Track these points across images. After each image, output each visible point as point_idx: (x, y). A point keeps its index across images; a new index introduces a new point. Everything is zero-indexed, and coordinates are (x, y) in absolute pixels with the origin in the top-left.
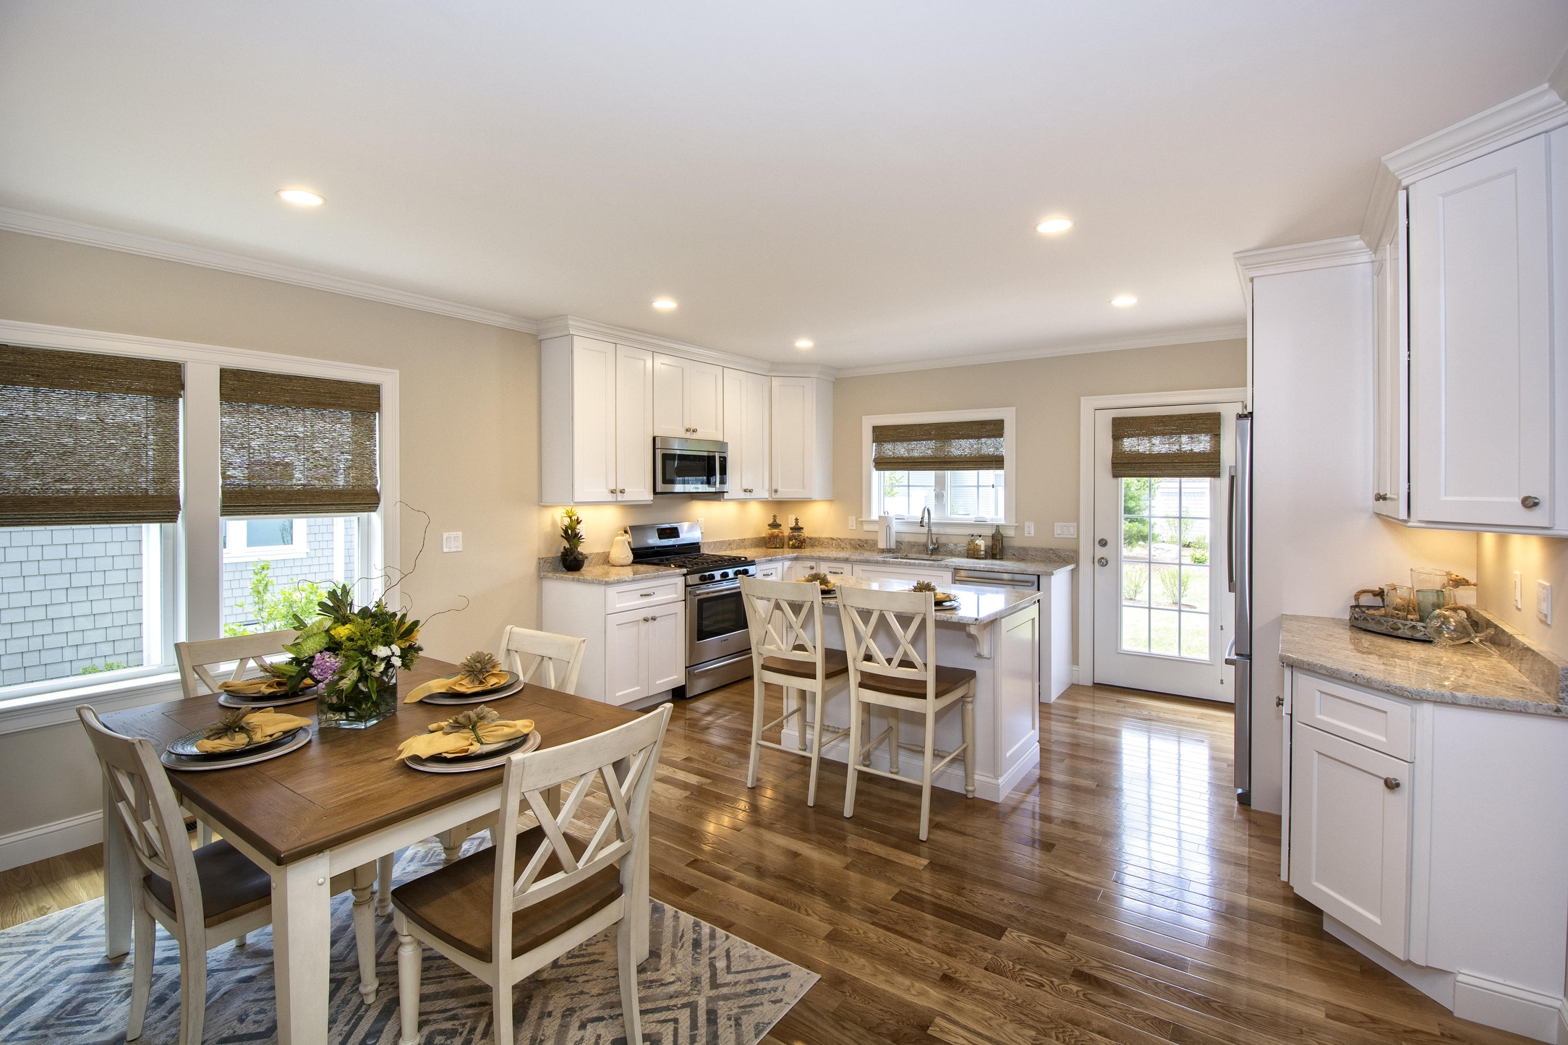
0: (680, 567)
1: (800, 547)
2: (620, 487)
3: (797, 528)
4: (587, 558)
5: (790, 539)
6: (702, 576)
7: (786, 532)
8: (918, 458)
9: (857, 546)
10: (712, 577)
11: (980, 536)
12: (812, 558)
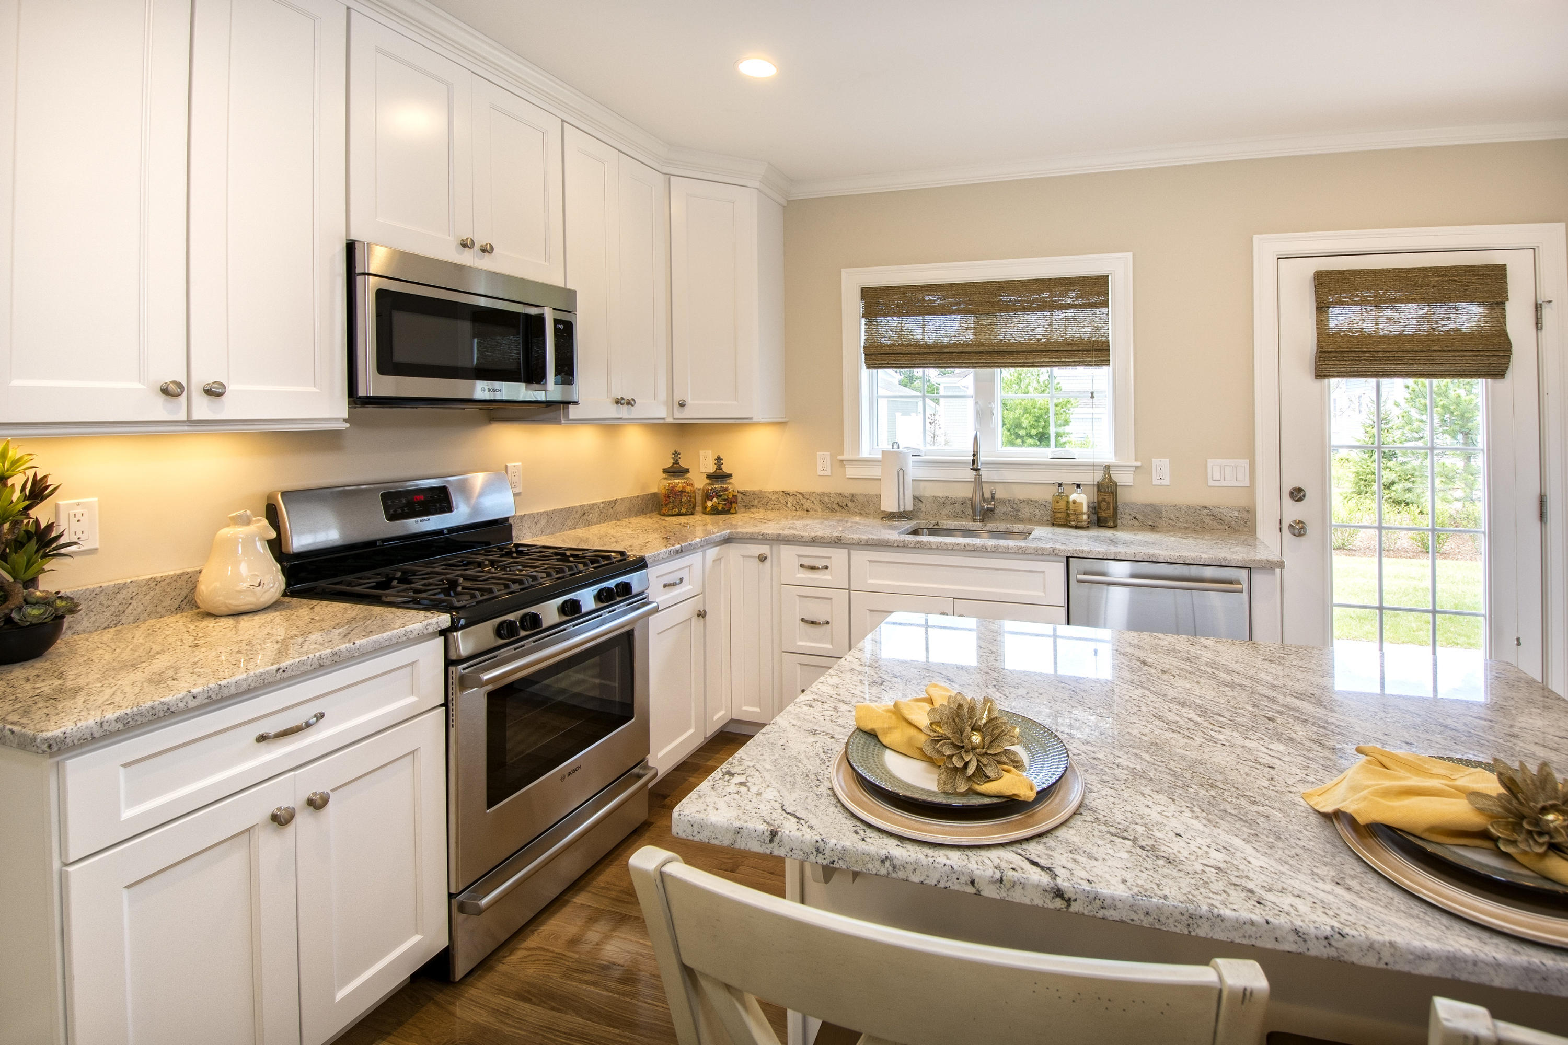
0: (434, 606)
1: (726, 511)
2: (202, 376)
3: (719, 476)
4: (73, 610)
5: (707, 496)
6: (500, 626)
7: (698, 481)
8: (948, 345)
9: (836, 507)
10: (534, 621)
11: (1078, 486)
12: (763, 539)
